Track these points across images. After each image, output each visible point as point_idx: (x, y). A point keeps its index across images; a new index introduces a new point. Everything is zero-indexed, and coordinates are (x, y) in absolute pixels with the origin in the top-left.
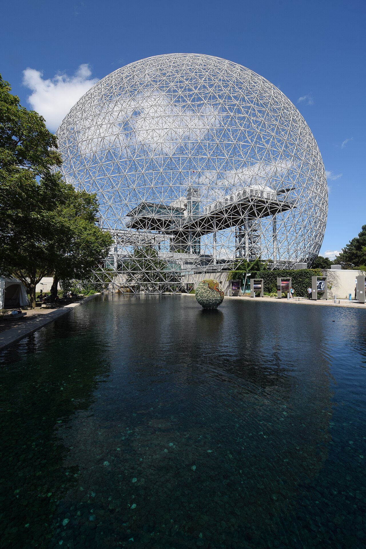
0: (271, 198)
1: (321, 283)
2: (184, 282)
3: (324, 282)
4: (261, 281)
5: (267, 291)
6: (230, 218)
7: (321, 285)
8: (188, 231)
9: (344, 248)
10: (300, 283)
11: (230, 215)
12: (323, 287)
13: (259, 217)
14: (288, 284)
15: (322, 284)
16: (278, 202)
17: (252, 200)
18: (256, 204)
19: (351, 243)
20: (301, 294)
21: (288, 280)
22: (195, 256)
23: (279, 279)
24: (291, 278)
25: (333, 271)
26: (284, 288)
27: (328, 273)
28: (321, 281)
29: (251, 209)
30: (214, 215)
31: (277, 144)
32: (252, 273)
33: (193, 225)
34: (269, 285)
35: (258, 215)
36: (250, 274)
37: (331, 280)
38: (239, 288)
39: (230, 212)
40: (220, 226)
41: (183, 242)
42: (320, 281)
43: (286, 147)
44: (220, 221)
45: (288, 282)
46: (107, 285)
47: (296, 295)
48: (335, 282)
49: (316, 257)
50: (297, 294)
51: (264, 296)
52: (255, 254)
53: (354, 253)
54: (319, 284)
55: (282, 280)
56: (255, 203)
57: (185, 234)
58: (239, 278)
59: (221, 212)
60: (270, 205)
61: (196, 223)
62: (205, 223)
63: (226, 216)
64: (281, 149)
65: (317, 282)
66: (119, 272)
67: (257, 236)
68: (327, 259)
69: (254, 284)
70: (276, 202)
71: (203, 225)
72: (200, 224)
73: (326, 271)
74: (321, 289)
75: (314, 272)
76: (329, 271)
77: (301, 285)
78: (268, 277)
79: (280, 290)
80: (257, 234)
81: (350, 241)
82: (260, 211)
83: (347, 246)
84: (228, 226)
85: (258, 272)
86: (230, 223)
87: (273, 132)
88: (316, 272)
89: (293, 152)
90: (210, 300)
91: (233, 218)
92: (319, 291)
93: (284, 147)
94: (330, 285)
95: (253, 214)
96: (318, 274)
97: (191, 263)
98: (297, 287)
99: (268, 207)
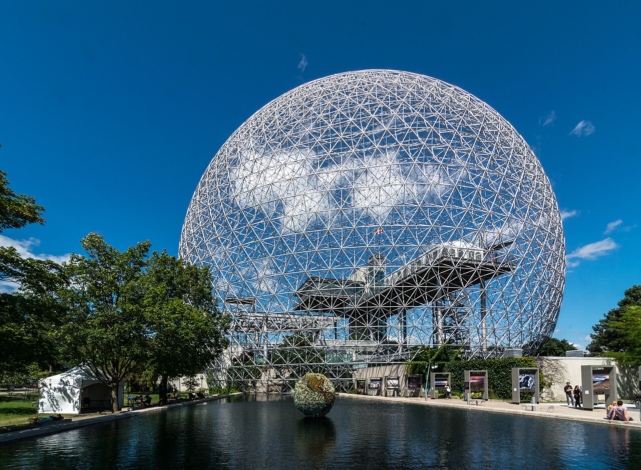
0: (482, 260)
1: (527, 378)
2: (356, 376)
3: (533, 376)
4: (447, 375)
5: (459, 390)
6: (424, 289)
7: (527, 381)
8: (365, 309)
9: (596, 325)
10: (503, 378)
11: (424, 285)
12: (532, 384)
13: (465, 286)
14: (483, 379)
15: (530, 380)
16: (492, 264)
17: (455, 263)
18: (461, 268)
19: (608, 317)
20: (505, 394)
21: (483, 374)
22: (376, 344)
23: (467, 373)
24: (487, 371)
25: (554, 360)
26: (475, 386)
27: (544, 363)
28: (528, 375)
29: (455, 274)
30: (401, 285)
31: (491, 182)
32: (439, 365)
33: (373, 300)
34: (460, 382)
35: (465, 283)
36: (436, 367)
37: (549, 373)
38: (420, 387)
39: (423, 281)
40: (411, 300)
41: (359, 324)
42: (526, 376)
43: (505, 185)
44: (409, 293)
45: (483, 377)
46: (254, 383)
47: (498, 395)
48: (559, 376)
49: (547, 339)
50: (500, 394)
51: (452, 397)
52: (460, 339)
53: (611, 331)
54: (525, 379)
55: (472, 374)
56: (459, 267)
57: (362, 313)
58: (420, 372)
59: (411, 281)
60: (482, 268)
61: (377, 298)
62: (389, 297)
63: (418, 286)
64: (497, 189)
65: (520, 377)
66: (275, 365)
67: (464, 314)
68: (564, 341)
69: (436, 380)
70: (490, 264)
71: (387, 300)
72: (382, 298)
73: (542, 360)
74: (527, 386)
75: (523, 361)
76: (547, 359)
77: (505, 381)
78: (460, 370)
79: (468, 388)
80: (463, 311)
81: (604, 315)
82: (466, 277)
83: (601, 321)
84: (422, 301)
85: (446, 364)
86: (424, 296)
87: (485, 166)
88: (526, 362)
89: (515, 192)
90: (309, 404)
91: (428, 289)
92: (523, 390)
93: (502, 186)
94: (549, 381)
95: (457, 282)
96: (529, 364)
97: (370, 353)
98: (499, 384)
99: (479, 271)
